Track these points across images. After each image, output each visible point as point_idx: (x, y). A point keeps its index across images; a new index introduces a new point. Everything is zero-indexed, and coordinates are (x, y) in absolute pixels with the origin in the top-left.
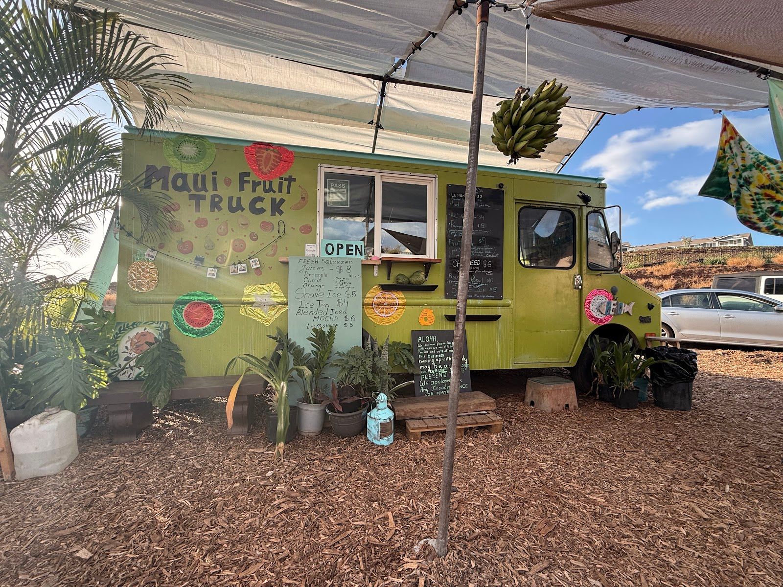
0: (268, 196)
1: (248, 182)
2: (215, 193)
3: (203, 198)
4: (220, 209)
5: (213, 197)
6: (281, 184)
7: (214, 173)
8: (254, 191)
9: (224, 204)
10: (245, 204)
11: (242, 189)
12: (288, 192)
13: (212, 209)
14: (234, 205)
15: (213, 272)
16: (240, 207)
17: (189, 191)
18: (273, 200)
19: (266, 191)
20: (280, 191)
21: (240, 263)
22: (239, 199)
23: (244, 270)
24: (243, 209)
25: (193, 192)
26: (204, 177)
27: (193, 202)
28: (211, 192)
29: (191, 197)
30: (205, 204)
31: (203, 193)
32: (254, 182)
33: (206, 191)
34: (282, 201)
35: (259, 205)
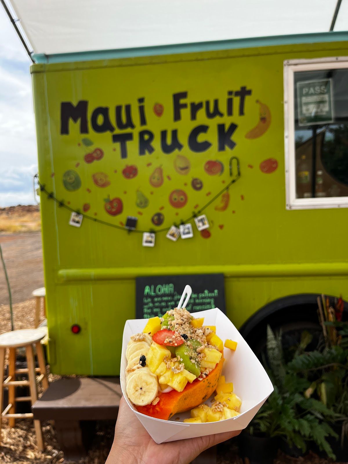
0: (213, 123)
1: (185, 106)
2: (144, 128)
3: (129, 137)
4: (151, 150)
5: (142, 134)
6: (230, 102)
7: (141, 100)
8: (193, 117)
9: (156, 143)
10: (183, 139)
11: (177, 117)
12: (242, 113)
13: (142, 152)
14: (169, 141)
15: (150, 239)
16: (176, 145)
17: (112, 129)
18: (221, 127)
19: (210, 116)
20: (230, 112)
21: (183, 223)
22: (175, 133)
23: (188, 233)
24: (180, 147)
25: (118, 131)
26: (128, 108)
27: (118, 145)
28: (138, 128)
29: (116, 138)
30: (133, 146)
31: (128, 130)
32: (193, 105)
33: (133, 127)
34: (233, 127)
35: (201, 138)
